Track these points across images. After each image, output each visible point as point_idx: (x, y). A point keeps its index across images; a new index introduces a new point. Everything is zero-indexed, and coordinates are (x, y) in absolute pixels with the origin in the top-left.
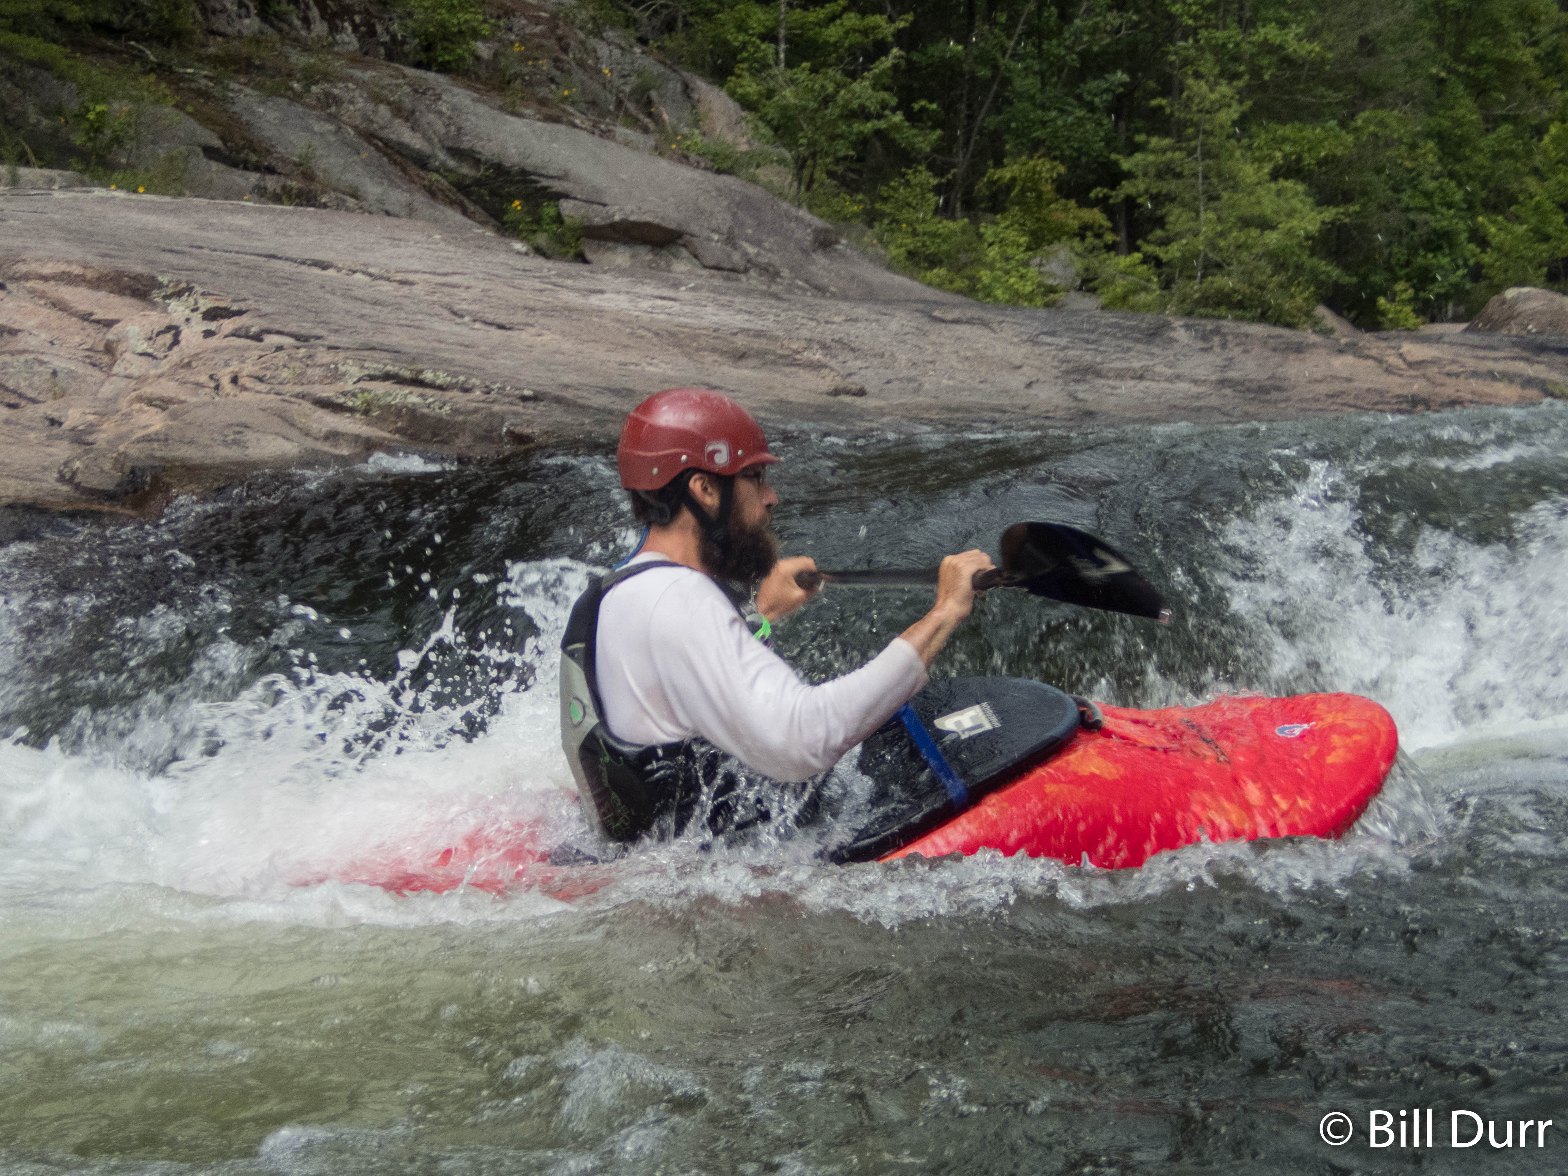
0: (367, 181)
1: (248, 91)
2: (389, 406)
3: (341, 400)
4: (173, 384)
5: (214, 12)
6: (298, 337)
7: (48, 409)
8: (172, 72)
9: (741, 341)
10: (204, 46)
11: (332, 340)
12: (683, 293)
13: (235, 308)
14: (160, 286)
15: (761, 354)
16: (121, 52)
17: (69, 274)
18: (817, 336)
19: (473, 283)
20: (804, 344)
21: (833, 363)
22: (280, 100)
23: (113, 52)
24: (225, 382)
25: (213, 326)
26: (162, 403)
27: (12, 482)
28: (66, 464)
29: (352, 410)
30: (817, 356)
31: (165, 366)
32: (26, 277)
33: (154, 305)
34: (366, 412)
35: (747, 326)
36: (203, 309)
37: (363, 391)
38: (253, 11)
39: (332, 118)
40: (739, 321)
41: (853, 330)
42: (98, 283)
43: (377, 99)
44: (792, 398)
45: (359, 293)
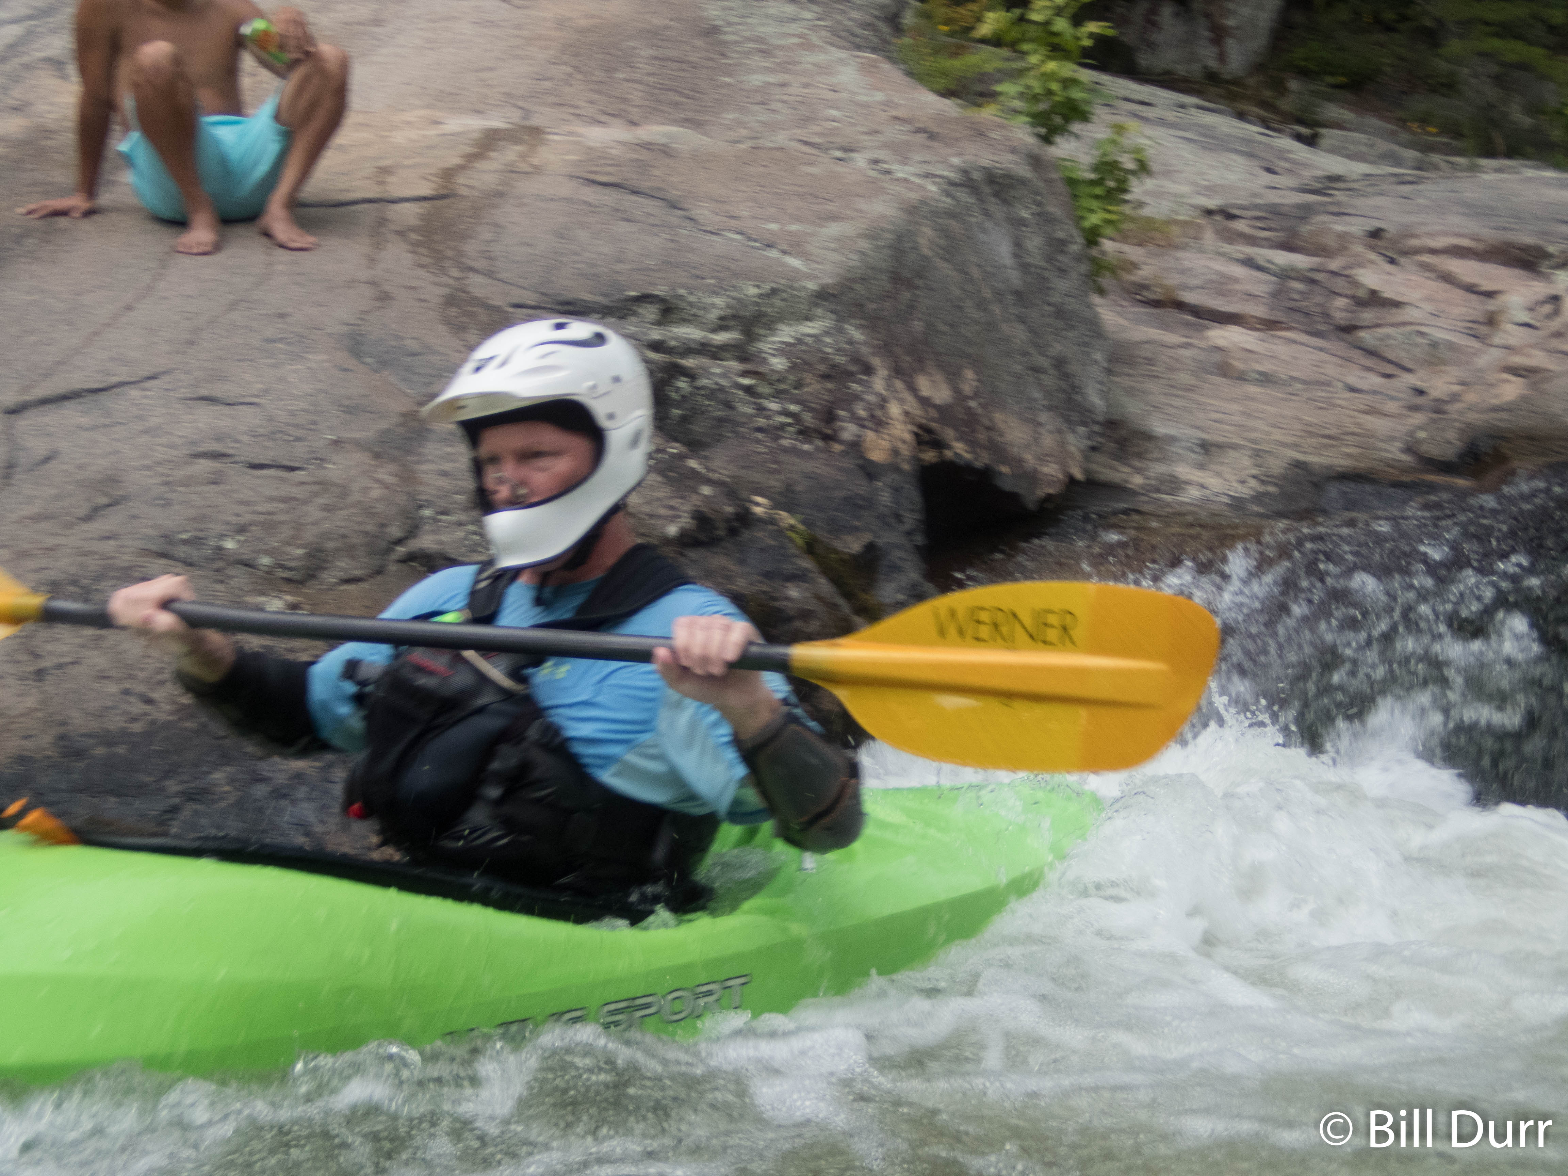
4: (1541, 353)
7: (1418, 378)
14: (1549, 256)
17: (1459, 247)
26: (1526, 373)
28: (1414, 433)
31: (1540, 336)
33: (1541, 276)
42: (1486, 255)
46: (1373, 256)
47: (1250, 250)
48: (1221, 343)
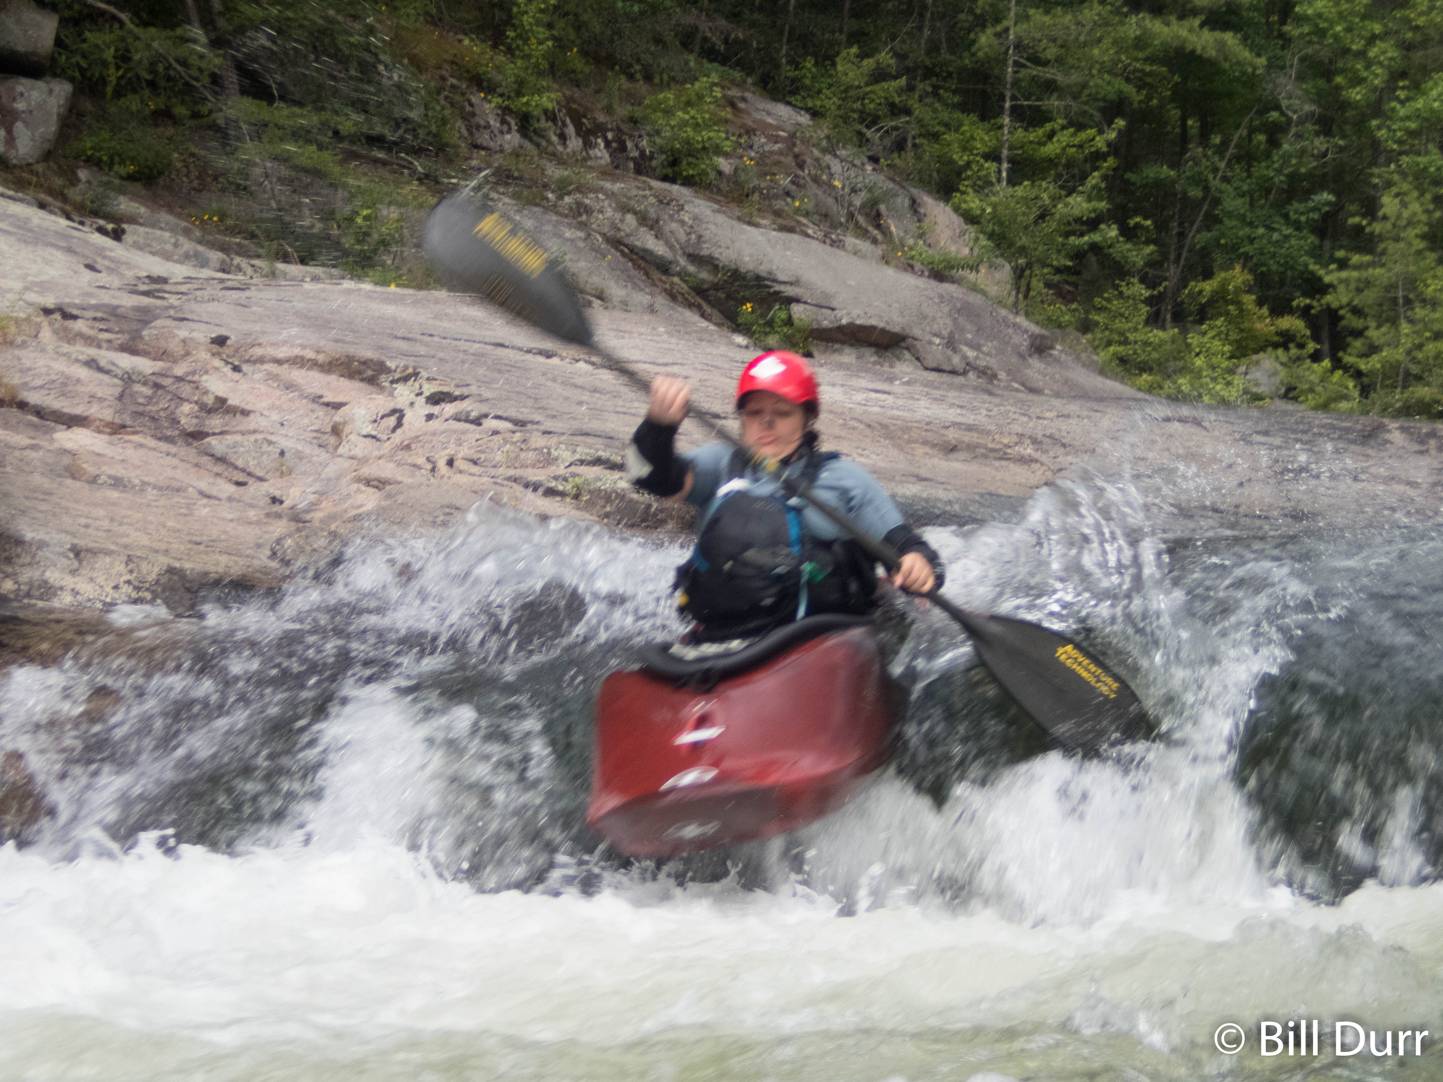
0: (612, 284)
1: (507, 200)
2: (599, 490)
3: (553, 484)
4: (391, 465)
5: (478, 127)
6: (516, 422)
7: (272, 487)
8: (437, 182)
9: (952, 435)
10: (467, 159)
11: (548, 425)
12: (897, 387)
13: (457, 393)
14: (388, 371)
15: (971, 447)
16: (392, 164)
17: (302, 358)
18: (1028, 432)
19: (691, 373)
20: (1015, 439)
21: (1044, 458)
22: (535, 209)
23: (384, 163)
24: (442, 464)
25: (436, 410)
26: (379, 484)
27: (224, 559)
28: (278, 541)
29: (562, 494)
30: (1029, 451)
31: (387, 447)
32: (261, 360)
33: (382, 389)
34: (576, 497)
35: (959, 419)
36: (427, 393)
37: (574, 475)
38: (514, 128)
39: (582, 226)
40: (952, 415)
41: (1064, 426)
42: (329, 367)
43: (625, 209)
44: (1001, 491)
45: (579, 381)
46: (217, 363)
47: (92, 352)
48: (69, 445)
